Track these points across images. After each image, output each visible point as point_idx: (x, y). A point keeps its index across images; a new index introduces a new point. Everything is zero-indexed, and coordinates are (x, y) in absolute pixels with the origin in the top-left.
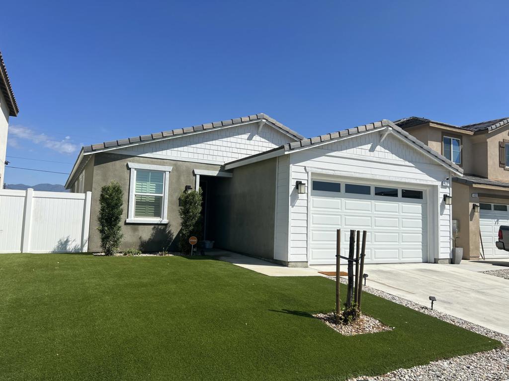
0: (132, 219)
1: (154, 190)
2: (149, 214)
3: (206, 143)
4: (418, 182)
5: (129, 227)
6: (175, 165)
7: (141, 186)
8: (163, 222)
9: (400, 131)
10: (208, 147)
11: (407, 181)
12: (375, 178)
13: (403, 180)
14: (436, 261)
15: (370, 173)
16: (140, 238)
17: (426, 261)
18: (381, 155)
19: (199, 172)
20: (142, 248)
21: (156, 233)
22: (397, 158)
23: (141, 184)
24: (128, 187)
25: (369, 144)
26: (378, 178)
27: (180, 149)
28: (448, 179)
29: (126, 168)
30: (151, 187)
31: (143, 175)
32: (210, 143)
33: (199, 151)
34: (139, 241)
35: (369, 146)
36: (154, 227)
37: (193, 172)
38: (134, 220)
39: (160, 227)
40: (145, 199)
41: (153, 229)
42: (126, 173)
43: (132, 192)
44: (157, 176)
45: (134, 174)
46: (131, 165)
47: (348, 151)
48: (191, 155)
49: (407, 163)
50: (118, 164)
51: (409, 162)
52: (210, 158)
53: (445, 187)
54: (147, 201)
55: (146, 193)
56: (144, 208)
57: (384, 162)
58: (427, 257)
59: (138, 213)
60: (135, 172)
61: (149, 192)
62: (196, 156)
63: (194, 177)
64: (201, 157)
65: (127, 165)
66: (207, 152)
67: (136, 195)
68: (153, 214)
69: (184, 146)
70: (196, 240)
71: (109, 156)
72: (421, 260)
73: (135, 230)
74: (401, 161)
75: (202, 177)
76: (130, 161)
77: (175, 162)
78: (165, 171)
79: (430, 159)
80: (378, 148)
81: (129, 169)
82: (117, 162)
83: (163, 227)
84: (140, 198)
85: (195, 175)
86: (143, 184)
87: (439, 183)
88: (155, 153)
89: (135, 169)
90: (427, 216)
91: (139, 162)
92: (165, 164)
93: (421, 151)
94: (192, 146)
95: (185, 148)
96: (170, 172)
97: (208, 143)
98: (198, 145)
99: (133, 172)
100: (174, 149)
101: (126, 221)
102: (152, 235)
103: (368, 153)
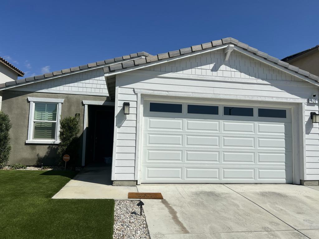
0: (31, 139)
1: (52, 117)
2: (47, 136)
3: (94, 79)
4: (275, 100)
5: (28, 147)
6: (67, 97)
7: (41, 115)
8: (56, 143)
9: (246, 48)
10: (95, 82)
11: (260, 99)
12: (219, 97)
13: (255, 99)
14: (301, 183)
15: (213, 93)
16: (38, 155)
17: (291, 182)
18: (227, 74)
19: (87, 102)
20: (39, 163)
21: (50, 152)
22: (247, 76)
23: (41, 113)
24: (28, 116)
25: (211, 63)
26: (222, 97)
27: (71, 85)
28: (314, 96)
29: (26, 101)
30: (49, 115)
31: (40, 106)
32: (98, 78)
33: (88, 85)
34: (36, 157)
35: (212, 66)
36: (49, 147)
37: (82, 102)
38: (32, 141)
39: (54, 146)
40: (44, 125)
41: (48, 148)
42: (26, 105)
43: (31, 120)
44: (53, 107)
45: (33, 106)
46: (30, 99)
47: (185, 72)
48: (81, 90)
49: (260, 81)
50: (20, 98)
51: (263, 79)
52: (97, 91)
53: (313, 104)
54: (45, 126)
55: (44, 120)
56: (43, 132)
57: (229, 81)
58: (293, 178)
59: (36, 136)
60: (34, 104)
61: (46, 119)
62: (85, 90)
63: (83, 107)
64: (89, 90)
65: (27, 99)
66: (94, 86)
67: (34, 122)
68: (51, 136)
69: (74, 83)
70: (69, 158)
71: (13, 93)
72: (284, 181)
73: (33, 149)
74: (253, 80)
75: (90, 106)
76: (30, 96)
77: (67, 95)
78: (58, 103)
79: (292, 76)
80: (223, 67)
81: (29, 102)
82: (20, 97)
83: (56, 147)
84: (40, 125)
85: (84, 105)
86: (43, 113)
87: (304, 101)
88: (50, 89)
89: (34, 102)
90: (292, 135)
91: (37, 96)
92: (58, 97)
93: (276, 67)
94: (81, 82)
95: (76, 84)
96: (62, 103)
97: (95, 79)
98: (87, 81)
99: (32, 104)
100: (66, 85)
101: (25, 142)
102: (47, 153)
103: (209, 73)
